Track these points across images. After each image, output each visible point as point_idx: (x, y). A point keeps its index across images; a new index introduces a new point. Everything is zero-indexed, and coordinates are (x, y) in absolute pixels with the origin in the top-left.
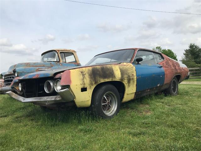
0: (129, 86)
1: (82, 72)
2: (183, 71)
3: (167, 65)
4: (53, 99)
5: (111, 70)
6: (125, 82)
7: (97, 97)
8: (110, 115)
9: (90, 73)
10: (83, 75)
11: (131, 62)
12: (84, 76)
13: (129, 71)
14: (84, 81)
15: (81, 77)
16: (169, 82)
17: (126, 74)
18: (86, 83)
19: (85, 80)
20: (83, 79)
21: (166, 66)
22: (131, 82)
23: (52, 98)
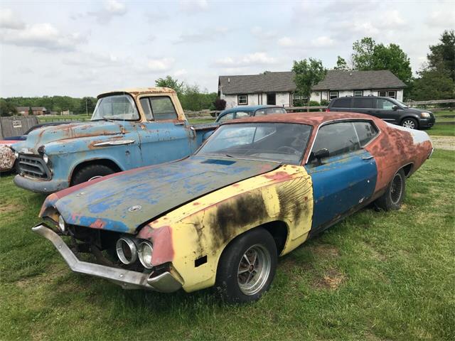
0: (296, 224)
1: (196, 225)
2: (419, 152)
3: (383, 148)
4: (137, 282)
5: (258, 202)
6: (289, 220)
7: (229, 265)
8: (254, 293)
9: (212, 222)
10: (199, 231)
11: (303, 163)
12: (200, 233)
13: (298, 193)
14: (200, 245)
15: (196, 236)
16: (385, 185)
17: (292, 200)
18: (205, 247)
19: (203, 241)
20: (199, 240)
21: (382, 151)
22: (303, 214)
23: (134, 277)
